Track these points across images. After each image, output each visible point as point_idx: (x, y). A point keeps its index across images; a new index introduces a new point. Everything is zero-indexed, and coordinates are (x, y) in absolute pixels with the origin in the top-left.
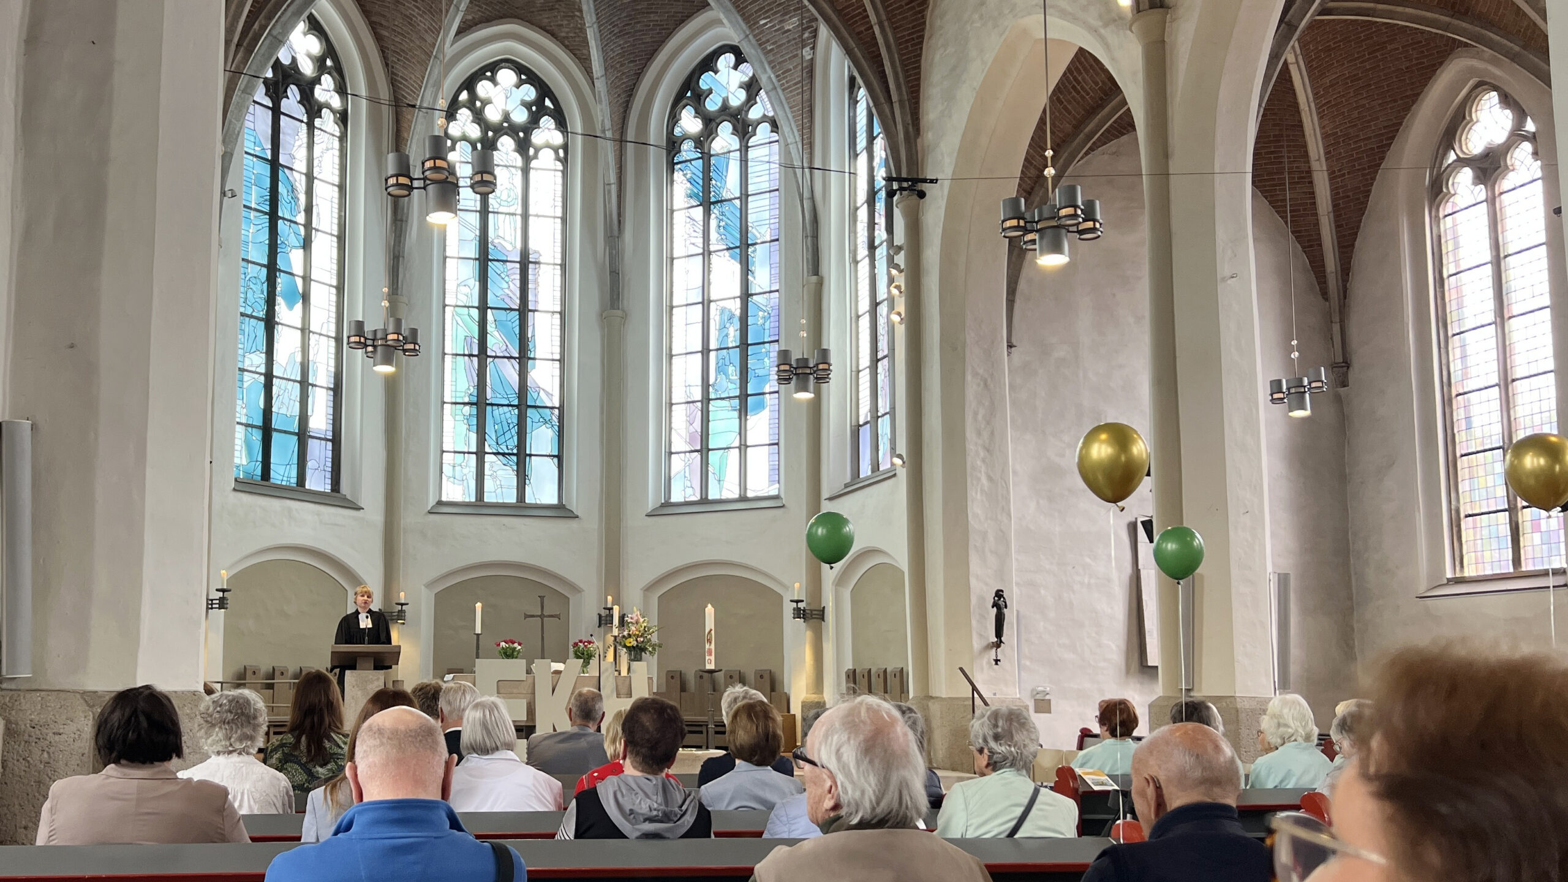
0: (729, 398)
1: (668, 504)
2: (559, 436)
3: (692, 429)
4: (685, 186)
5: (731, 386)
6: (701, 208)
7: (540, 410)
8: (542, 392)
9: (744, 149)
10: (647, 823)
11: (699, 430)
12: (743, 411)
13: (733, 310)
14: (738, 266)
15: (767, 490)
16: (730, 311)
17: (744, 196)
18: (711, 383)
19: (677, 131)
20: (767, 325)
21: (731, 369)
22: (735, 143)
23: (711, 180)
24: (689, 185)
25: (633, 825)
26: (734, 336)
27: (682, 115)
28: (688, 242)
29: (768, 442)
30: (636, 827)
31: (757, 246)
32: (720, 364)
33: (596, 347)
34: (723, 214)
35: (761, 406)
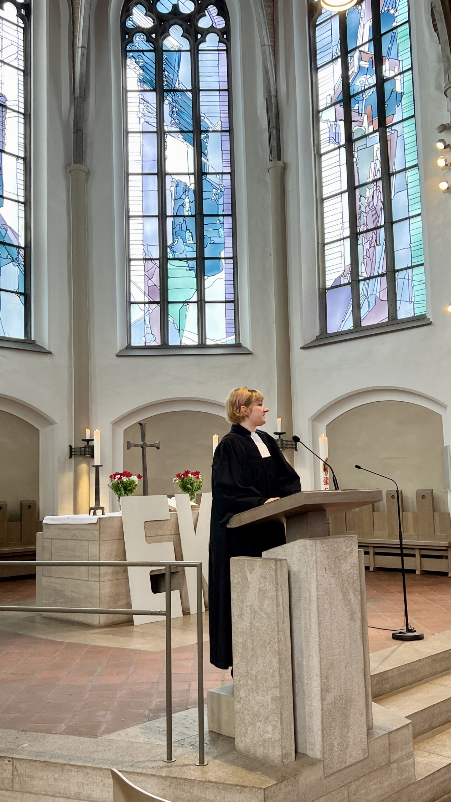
0: (186, 259)
1: (129, 347)
2: (25, 275)
3: (150, 283)
4: (138, 72)
5: (188, 249)
6: (154, 93)
7: (8, 247)
8: (9, 230)
9: (195, 52)
11: (158, 284)
13: (188, 185)
14: (191, 150)
15: (224, 340)
17: (196, 90)
18: (168, 244)
19: (129, 24)
20: (221, 202)
21: (188, 235)
22: (185, 45)
23: (164, 71)
24: (141, 72)
27: (134, 11)
28: (142, 120)
29: (224, 300)
32: (177, 229)
35: (218, 270)
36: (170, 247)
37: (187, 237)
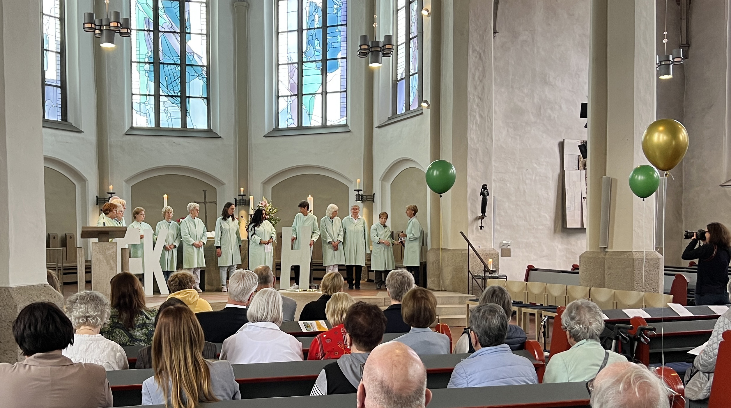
0: (315, 61)
1: (277, 129)
2: (207, 85)
3: (292, 82)
5: (316, 53)
7: (194, 67)
8: (195, 55)
11: (297, 82)
12: (324, 71)
13: (318, 4)
15: (339, 121)
16: (316, 4)
20: (339, 14)
21: (317, 42)
26: (318, 21)
29: (340, 90)
32: (309, 39)
33: (230, 25)
35: (335, 67)
36: (305, 53)
37: (316, 44)
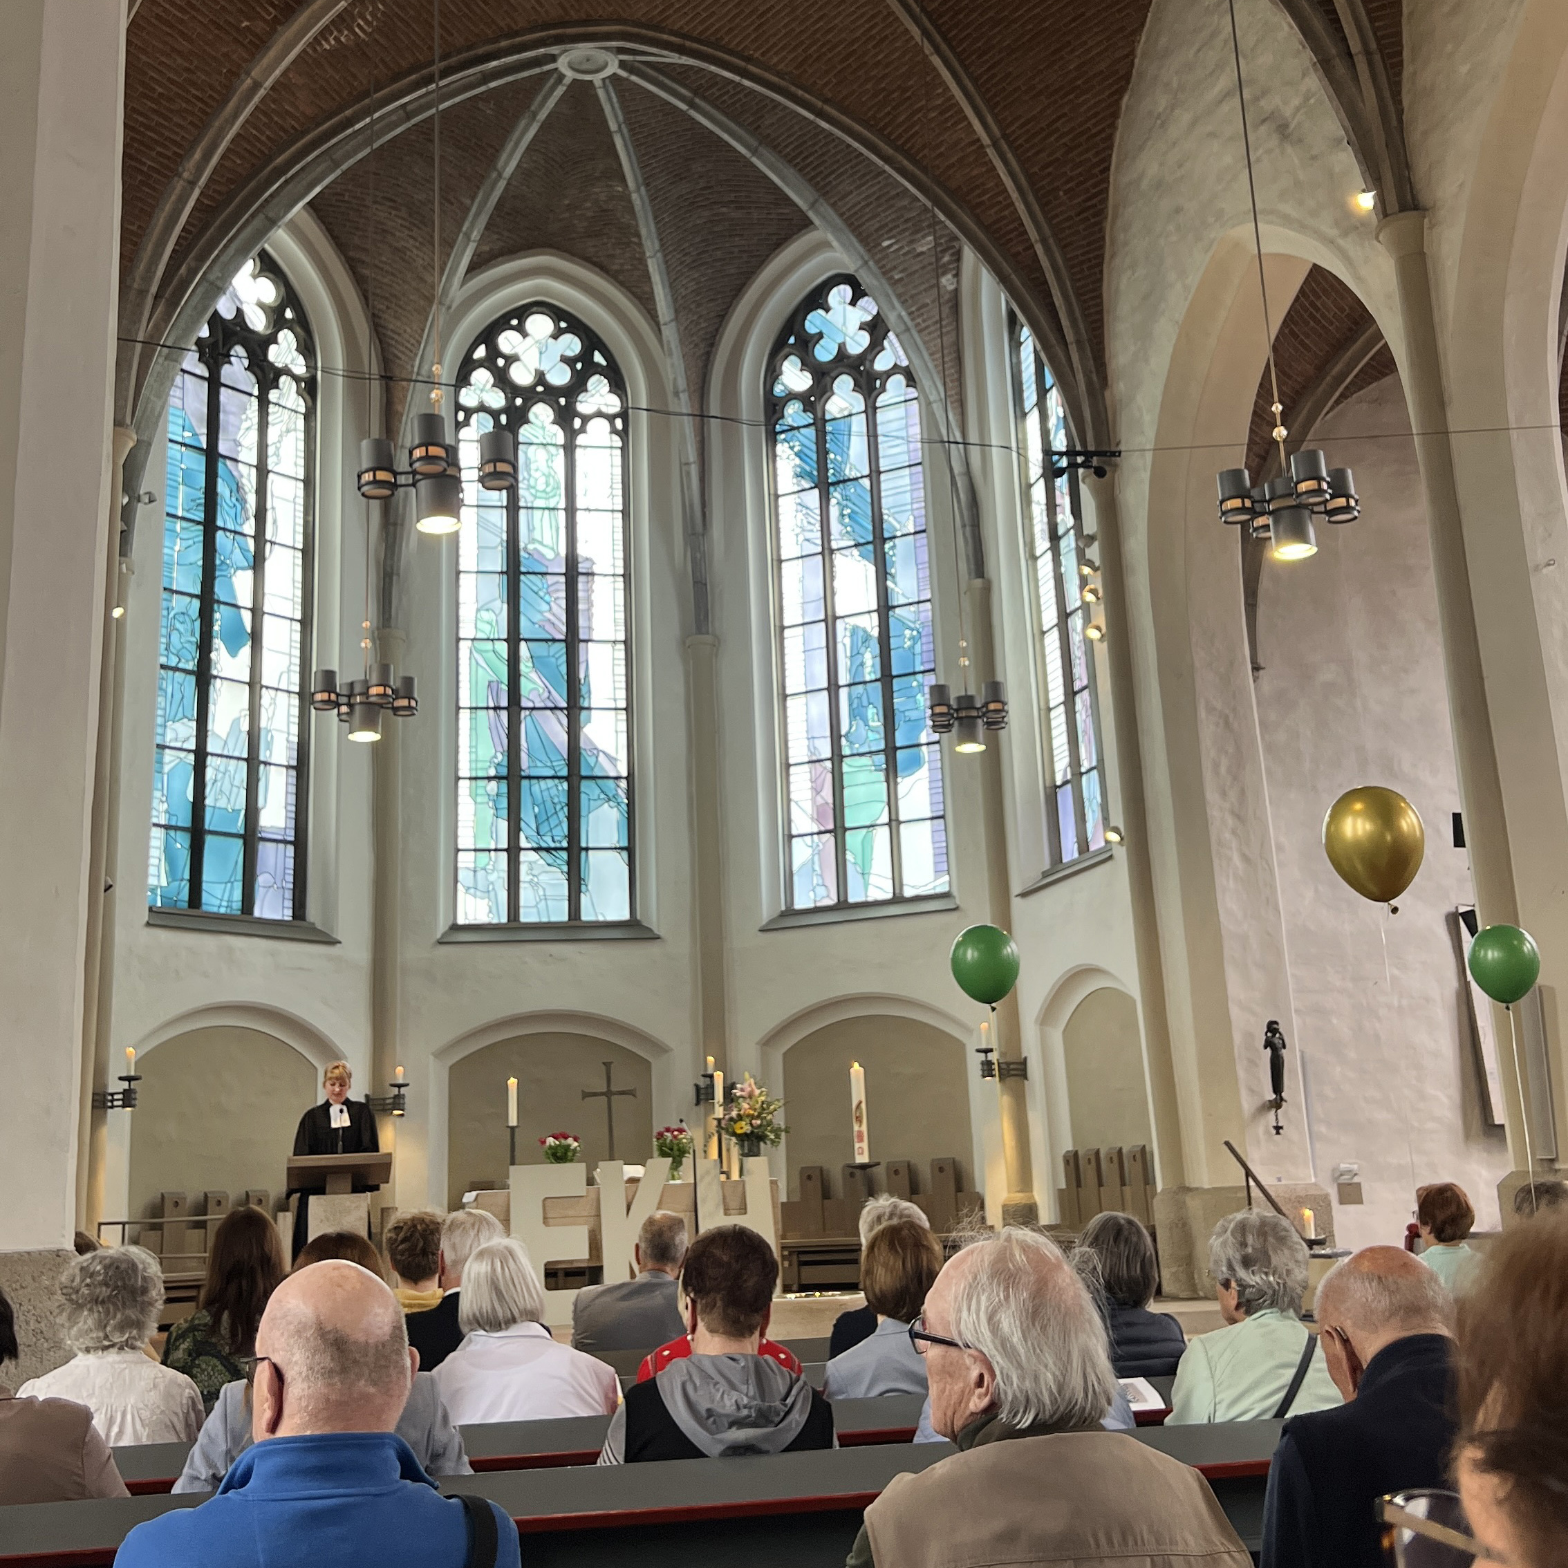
0: (870, 753)
1: (790, 913)
2: (628, 819)
3: (820, 801)
4: (792, 464)
5: (872, 736)
6: (816, 491)
7: (600, 782)
8: (601, 755)
9: (871, 411)
10: (734, 1429)
11: (830, 800)
12: (892, 772)
13: (869, 629)
14: (872, 569)
15: (931, 886)
16: (865, 631)
17: (875, 473)
18: (843, 732)
19: (778, 390)
20: (918, 649)
21: (871, 711)
22: (858, 402)
23: (827, 453)
24: (798, 461)
25: (712, 1433)
26: (873, 666)
27: (784, 368)
28: (801, 538)
30: (719, 1436)
31: (897, 541)
32: (855, 705)
33: (678, 687)
34: (846, 498)
35: (916, 763)
36: (847, 736)
37: (870, 716)
